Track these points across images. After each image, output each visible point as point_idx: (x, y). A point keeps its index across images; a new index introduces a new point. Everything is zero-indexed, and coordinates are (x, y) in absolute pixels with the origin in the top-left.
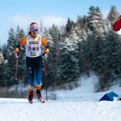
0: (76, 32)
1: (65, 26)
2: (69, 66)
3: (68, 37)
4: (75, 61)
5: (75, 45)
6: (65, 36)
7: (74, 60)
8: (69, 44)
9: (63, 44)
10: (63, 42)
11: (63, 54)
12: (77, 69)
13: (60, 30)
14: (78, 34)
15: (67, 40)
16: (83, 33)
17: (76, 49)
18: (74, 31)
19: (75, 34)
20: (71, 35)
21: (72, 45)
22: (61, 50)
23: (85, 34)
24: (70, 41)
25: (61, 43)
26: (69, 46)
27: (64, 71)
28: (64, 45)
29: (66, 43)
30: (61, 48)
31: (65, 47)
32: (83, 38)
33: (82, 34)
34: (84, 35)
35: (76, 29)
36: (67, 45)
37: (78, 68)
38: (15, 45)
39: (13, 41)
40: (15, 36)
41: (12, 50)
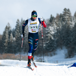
1: (49, 19)
4: (54, 40)
6: (49, 25)
8: (51, 30)
10: (48, 28)
11: (47, 35)
15: (50, 27)
17: (55, 33)
18: (54, 23)
19: (55, 24)
20: (53, 25)
24: (52, 28)
25: (46, 29)
28: (48, 30)
29: (49, 29)
30: (46, 32)
31: (49, 31)
32: (59, 27)
34: (60, 25)
35: (56, 21)
36: (49, 30)
37: (56, 44)
38: (20, 29)
39: (18, 27)
40: (20, 24)
41: (18, 32)
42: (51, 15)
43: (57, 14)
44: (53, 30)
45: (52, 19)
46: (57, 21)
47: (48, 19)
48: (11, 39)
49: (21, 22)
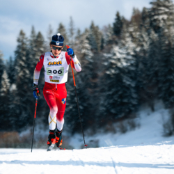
0: (131, 35)
1: (112, 26)
2: (120, 93)
3: (117, 43)
4: (129, 85)
5: (130, 57)
6: (111, 42)
7: (128, 83)
8: (118, 56)
9: (110, 55)
10: (109, 52)
11: (108, 72)
12: (133, 98)
13: (104, 33)
14: (134, 39)
15: (116, 49)
16: (142, 37)
17: (132, 65)
18: (127, 35)
19: (129, 39)
20: (123, 41)
21: (125, 58)
22: (105, 66)
23: (146, 39)
24: (121, 51)
25: (105, 55)
26: (119, 60)
27: (111, 101)
28: (110, 58)
29: (115, 54)
30: (106, 64)
31: (113, 61)
32: (142, 46)
33: (141, 39)
34: (144, 41)
35: (131, 29)
36: (115, 57)
37: (135, 96)
38: (28, 59)
39: (24, 53)
40: (28, 43)
41: (22, 68)
42: (118, 15)
43: (135, 11)
44: (124, 56)
45: (119, 26)
46: (135, 31)
47: (109, 25)
48: (5, 90)
49: (29, 38)
